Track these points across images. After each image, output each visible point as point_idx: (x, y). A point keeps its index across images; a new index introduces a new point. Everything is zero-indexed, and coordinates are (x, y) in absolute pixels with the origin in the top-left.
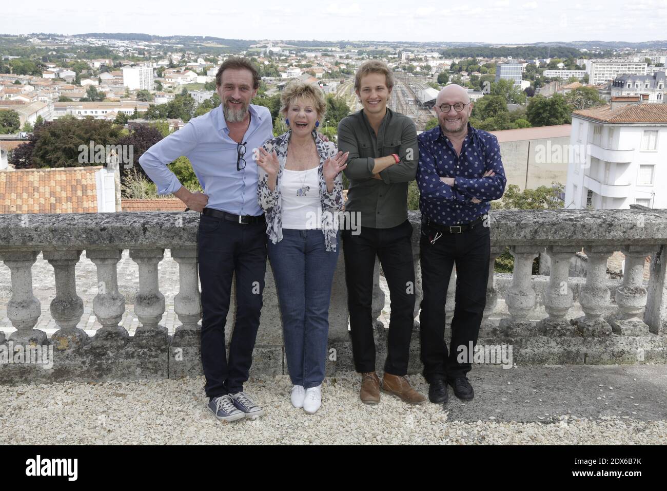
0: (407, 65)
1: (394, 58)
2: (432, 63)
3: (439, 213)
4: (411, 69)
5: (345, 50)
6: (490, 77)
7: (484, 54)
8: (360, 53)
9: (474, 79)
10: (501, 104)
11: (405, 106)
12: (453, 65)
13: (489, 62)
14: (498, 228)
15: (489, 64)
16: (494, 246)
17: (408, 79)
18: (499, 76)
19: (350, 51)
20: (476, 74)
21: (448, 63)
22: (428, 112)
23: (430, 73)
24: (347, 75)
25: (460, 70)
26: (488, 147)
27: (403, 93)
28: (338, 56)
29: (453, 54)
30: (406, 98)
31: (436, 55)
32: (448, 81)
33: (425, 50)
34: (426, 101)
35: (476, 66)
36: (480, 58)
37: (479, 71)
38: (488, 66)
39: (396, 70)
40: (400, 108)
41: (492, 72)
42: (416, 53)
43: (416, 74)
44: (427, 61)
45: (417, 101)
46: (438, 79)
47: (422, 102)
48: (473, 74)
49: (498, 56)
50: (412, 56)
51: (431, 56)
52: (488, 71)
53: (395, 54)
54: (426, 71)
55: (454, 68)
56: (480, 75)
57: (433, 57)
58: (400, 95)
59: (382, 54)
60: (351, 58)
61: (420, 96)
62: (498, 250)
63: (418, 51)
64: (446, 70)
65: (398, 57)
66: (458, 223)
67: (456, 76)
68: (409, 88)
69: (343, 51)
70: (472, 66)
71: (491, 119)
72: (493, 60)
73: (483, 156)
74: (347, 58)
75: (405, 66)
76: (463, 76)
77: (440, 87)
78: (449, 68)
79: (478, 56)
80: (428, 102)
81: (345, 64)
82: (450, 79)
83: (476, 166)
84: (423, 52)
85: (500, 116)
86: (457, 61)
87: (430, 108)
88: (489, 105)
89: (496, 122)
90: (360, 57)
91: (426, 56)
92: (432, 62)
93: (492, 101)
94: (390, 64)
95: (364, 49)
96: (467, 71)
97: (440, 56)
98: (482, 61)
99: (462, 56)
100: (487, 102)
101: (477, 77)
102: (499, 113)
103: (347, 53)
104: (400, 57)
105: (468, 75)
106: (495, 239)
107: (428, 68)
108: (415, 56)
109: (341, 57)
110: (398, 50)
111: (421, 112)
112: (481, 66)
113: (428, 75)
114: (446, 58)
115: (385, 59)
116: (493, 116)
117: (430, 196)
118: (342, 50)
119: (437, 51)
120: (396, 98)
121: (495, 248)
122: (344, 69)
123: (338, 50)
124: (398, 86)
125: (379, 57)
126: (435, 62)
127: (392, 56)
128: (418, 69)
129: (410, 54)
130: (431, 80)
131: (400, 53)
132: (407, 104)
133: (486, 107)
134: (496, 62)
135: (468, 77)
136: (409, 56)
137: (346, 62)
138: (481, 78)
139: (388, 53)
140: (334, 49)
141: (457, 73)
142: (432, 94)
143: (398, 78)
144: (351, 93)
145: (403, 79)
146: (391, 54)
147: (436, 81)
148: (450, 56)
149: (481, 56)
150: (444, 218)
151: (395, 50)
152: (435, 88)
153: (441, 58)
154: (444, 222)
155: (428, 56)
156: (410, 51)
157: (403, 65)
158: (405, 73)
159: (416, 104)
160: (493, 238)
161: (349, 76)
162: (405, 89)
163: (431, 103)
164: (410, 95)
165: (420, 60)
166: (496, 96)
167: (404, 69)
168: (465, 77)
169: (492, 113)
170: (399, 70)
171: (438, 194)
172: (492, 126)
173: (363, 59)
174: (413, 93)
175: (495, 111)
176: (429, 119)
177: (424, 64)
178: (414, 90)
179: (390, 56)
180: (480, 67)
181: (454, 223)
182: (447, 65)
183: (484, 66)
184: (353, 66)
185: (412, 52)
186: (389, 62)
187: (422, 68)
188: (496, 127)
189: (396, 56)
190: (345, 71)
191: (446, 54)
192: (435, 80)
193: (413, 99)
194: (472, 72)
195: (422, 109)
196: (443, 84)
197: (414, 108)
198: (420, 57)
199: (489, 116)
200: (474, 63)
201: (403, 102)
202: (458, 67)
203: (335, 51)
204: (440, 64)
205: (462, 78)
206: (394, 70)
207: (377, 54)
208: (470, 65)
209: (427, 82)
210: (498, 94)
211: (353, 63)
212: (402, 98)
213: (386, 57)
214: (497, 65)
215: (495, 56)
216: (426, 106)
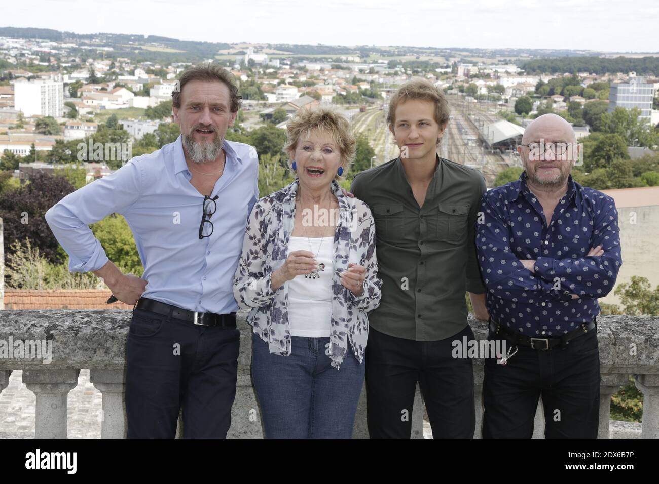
0: (466, 85)
1: (446, 73)
2: (506, 82)
3: (514, 313)
4: (472, 91)
5: (368, 60)
6: (600, 104)
7: (591, 67)
8: (392, 65)
9: (573, 107)
10: (618, 148)
11: (462, 149)
12: (540, 85)
13: (599, 81)
14: (615, 344)
15: (599, 85)
16: (609, 374)
17: (468, 106)
18: (614, 102)
19: (376, 62)
20: (577, 99)
21: (531, 81)
22: (499, 158)
23: (503, 97)
24: (370, 100)
25: (552, 93)
26: (599, 212)
27: (460, 128)
28: (357, 70)
29: (539, 67)
30: (464, 137)
31: (513, 69)
32: (531, 110)
33: (495, 61)
34: (497, 140)
35: (578, 87)
36: (585, 75)
37: (582, 94)
38: (596, 87)
39: (449, 91)
40: (454, 151)
41: (604, 97)
42: (480, 65)
43: (480, 98)
44: (498, 78)
45: (481, 142)
46: (516, 107)
47: (490, 143)
48: (572, 99)
49: (614, 72)
50: (474, 70)
51: (504, 70)
52: (597, 94)
53: (447, 67)
54: (496, 95)
55: (541, 89)
56: (583, 101)
57: (508, 73)
58: (455, 131)
59: (427, 67)
60: (377, 73)
61: (485, 132)
62: (616, 381)
63: (483, 63)
64: (529, 93)
65: (452, 72)
66: (544, 332)
67: (545, 101)
68: (468, 120)
69: (365, 62)
70: (570, 87)
71: (602, 170)
72: (605, 78)
74: (372, 72)
75: (462, 86)
76: (555, 102)
77: (519, 120)
78: (533, 89)
79: (580, 71)
80: (499, 143)
81: (368, 82)
82: (535, 107)
83: (575, 241)
84: (492, 64)
85: (617, 167)
86: (546, 79)
87: (502, 153)
88: (598, 149)
89: (610, 175)
90: (392, 71)
91: (496, 72)
92: (505, 79)
93: (602, 143)
94: (440, 82)
95: (398, 59)
96: (562, 94)
97: (519, 70)
98: (586, 80)
99: (554, 70)
100: (595, 143)
101: (579, 104)
102: (615, 161)
103: (371, 65)
104: (455, 72)
105: (564, 101)
106: (611, 362)
107: (500, 89)
108: (479, 70)
109: (361, 71)
110: (452, 61)
111: (487, 158)
112: (585, 86)
113: (499, 99)
114: (528, 74)
115: (430, 75)
116: (604, 166)
117: (500, 287)
118: (363, 60)
119: (515, 63)
120: (448, 136)
121: (611, 378)
122: (366, 89)
123: (357, 59)
124: (454, 115)
125: (421, 72)
126: (511, 79)
127: (443, 71)
128: (484, 91)
129: (470, 67)
130: (504, 109)
131: (455, 66)
132: (466, 145)
133: (593, 152)
134: (610, 81)
135: (564, 104)
136: (469, 71)
137: (370, 78)
138: (585, 105)
139: (437, 65)
140: (350, 58)
141: (546, 98)
142: (507, 130)
143: (453, 105)
144: (376, 128)
145: (459, 105)
146: (442, 67)
147: (513, 109)
148: (534, 71)
149: (586, 70)
150: (521, 323)
151: (447, 60)
152: (511, 120)
153: (520, 74)
154: (521, 329)
155: (499, 70)
156: (471, 62)
157: (460, 84)
158: (463, 97)
159: (480, 146)
160: (607, 359)
161: (374, 100)
162: (463, 122)
163: (506, 146)
164: (470, 131)
165: (487, 76)
166: (609, 135)
167: (462, 91)
168: (559, 103)
169: (603, 161)
170: (453, 91)
171: (511, 283)
172: (604, 182)
173: (396, 74)
174: (475, 128)
175: (609, 159)
176: (500, 170)
177: (493, 83)
178: (476, 124)
179: (439, 70)
180: (584, 89)
181: (537, 332)
182: (530, 85)
183: (591, 86)
184: (381, 85)
185: (475, 64)
186: (437, 79)
187: (490, 89)
188: (609, 184)
189: (449, 70)
190: (368, 92)
191: (529, 68)
192: (511, 108)
193: (474, 137)
194: (570, 95)
195: (490, 153)
196: (523, 114)
197: (477, 152)
198: (486, 71)
199: (598, 166)
200: (575, 81)
201: (459, 142)
202: (548, 89)
203: (353, 62)
204: (519, 84)
205: (554, 106)
207: (418, 67)
208: (567, 85)
209: (498, 111)
210: (613, 132)
211: (381, 80)
212: (457, 136)
213: (433, 71)
214: (612, 85)
215: (608, 71)
216: (495, 149)
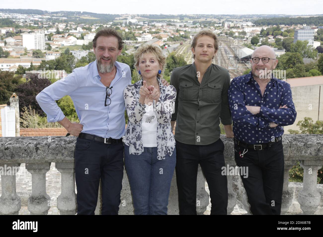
0: (228, 32)
1: (219, 26)
2: (247, 30)
3: (246, 134)
4: (231, 34)
5: (183, 21)
6: (290, 39)
7: (285, 22)
8: (194, 23)
9: (278, 41)
10: (298, 59)
11: (227, 61)
12: (262, 31)
13: (289, 28)
14: (290, 147)
15: (289, 30)
16: (288, 160)
17: (229, 41)
18: (296, 38)
19: (187, 22)
20: (280, 37)
21: (258, 29)
22: (244, 65)
23: (245, 37)
24: (185, 39)
25: (268, 34)
27: (226, 51)
28: (178, 26)
29: (262, 23)
30: (228, 55)
31: (250, 24)
32: (258, 42)
33: (242, 20)
34: (242, 57)
35: (280, 31)
36: (283, 26)
37: (281, 35)
38: (288, 31)
39: (221, 35)
40: (223, 62)
41: (292, 36)
42: (235, 22)
43: (235, 37)
44: (243, 28)
45: (236, 57)
46: (251, 41)
47: (240, 58)
48: (277, 37)
49: (296, 24)
50: (232, 25)
51: (246, 24)
52: (288, 34)
53: (220, 23)
54: (242, 36)
55: (263, 33)
56: (282, 38)
57: (247, 26)
58: (224, 53)
59: (210, 24)
60: (188, 27)
61: (238, 53)
62: (291, 163)
63: (236, 21)
64: (257, 35)
65: (222, 26)
66: (260, 142)
67: (265, 38)
68: (230, 48)
69: (182, 22)
70: (276, 32)
71: (291, 69)
72: (292, 27)
73: (280, 95)
74: (185, 26)
75: (227, 32)
76: (269, 38)
77: (253, 47)
78: (259, 33)
79: (281, 24)
80: (244, 58)
81: (183, 31)
82: (260, 41)
83: (275, 101)
84: (240, 22)
85: (298, 68)
86: (265, 28)
87: (246, 62)
88: (289, 60)
89: (295, 72)
90: (194, 26)
91: (242, 25)
92: (246, 29)
93: (291, 57)
94: (216, 31)
95: (197, 20)
96: (272, 35)
97: (253, 24)
98: (284, 28)
99: (269, 24)
100: (288, 57)
101: (280, 39)
102: (297, 65)
103: (185, 23)
104: (223, 26)
105: (274, 38)
106: (289, 155)
107: (244, 33)
108: (234, 24)
109: (180, 26)
110: (222, 21)
111: (238, 65)
112: (283, 31)
113: (244, 38)
114: (257, 26)
115: (212, 28)
116: (292, 68)
117: (239, 121)
118: (181, 21)
119: (251, 21)
120: (220, 55)
121: (289, 162)
122: (183, 35)
123: (178, 21)
124: (222, 46)
125: (208, 26)
126: (249, 29)
127: (218, 25)
128: (237, 34)
129: (230, 23)
130: (246, 42)
131: (223, 23)
132: (229, 59)
133: (287, 61)
134: (294, 28)
135: (274, 39)
136: (230, 25)
137: (184, 29)
138: (283, 40)
139: (215, 23)
140: (175, 20)
141: (265, 37)
142: (247, 52)
143: (222, 41)
144: (188, 52)
145: (225, 41)
146: (217, 24)
147: (250, 42)
148: (260, 24)
149: (283, 24)
150: (250, 138)
151: (220, 20)
152: (249, 47)
153: (253, 26)
154: (250, 141)
155: (244, 24)
156: (230, 21)
157: (226, 31)
158: (227, 37)
159: (235, 59)
160: (287, 154)
161: (186, 39)
162: (227, 48)
163: (247, 59)
164: (230, 53)
165: (238, 27)
166: (294, 53)
167: (227, 34)
168: (271, 39)
169: (291, 65)
170: (222, 35)
171: (244, 120)
172: (292, 75)
173: (196, 27)
174: (233, 51)
175: (294, 64)
176: (244, 70)
177: (241, 31)
178: (233, 49)
179: (216, 25)
180: (283, 32)
181: (257, 142)
182: (258, 31)
183: (286, 31)
184: (189, 32)
185: (232, 22)
186: (215, 29)
187: (239, 33)
188: (294, 76)
189: (221, 25)
190: (184, 36)
191: (257, 23)
192: (249, 42)
193: (233, 56)
194: (276, 35)
195: (240, 63)
196: (255, 44)
197: (234, 62)
198: (238, 25)
199: (289, 67)
200: (278, 29)
201: (225, 58)
202: (266, 32)
203: (176, 22)
204: (253, 30)
205: (269, 40)
206: (219, 35)
207: (206, 24)
208: (275, 30)
209: (243, 43)
210: (296, 51)
211: (190, 30)
212: (225, 55)
213: (213, 25)
214: (295, 30)
215: (294, 24)
216: (242, 61)
